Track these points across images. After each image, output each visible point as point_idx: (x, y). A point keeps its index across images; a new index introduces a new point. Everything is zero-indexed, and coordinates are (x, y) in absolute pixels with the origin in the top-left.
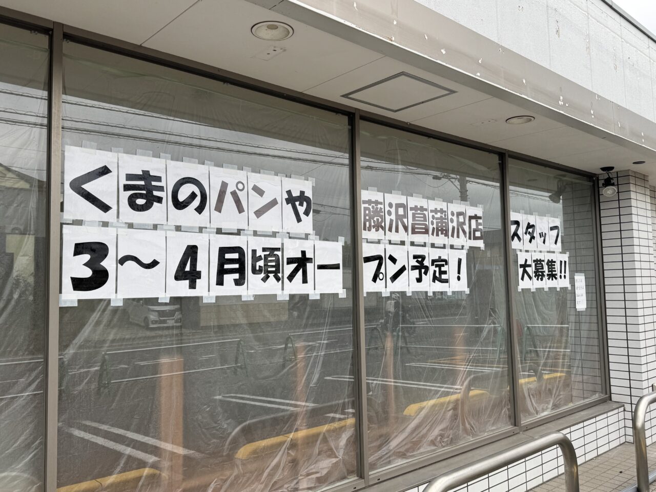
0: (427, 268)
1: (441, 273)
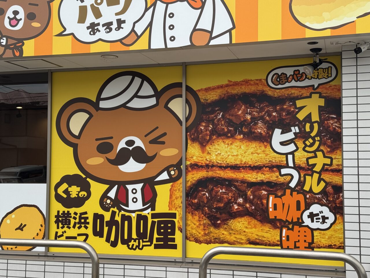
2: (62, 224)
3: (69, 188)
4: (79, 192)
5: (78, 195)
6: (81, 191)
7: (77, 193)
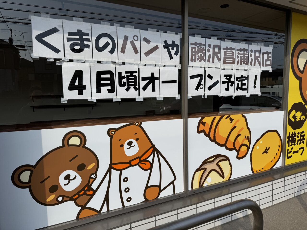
0: (233, 83)
1: (242, 84)
2: (291, 143)
3: (296, 113)
4: (301, 116)
5: (300, 118)
6: (302, 115)
7: (300, 117)
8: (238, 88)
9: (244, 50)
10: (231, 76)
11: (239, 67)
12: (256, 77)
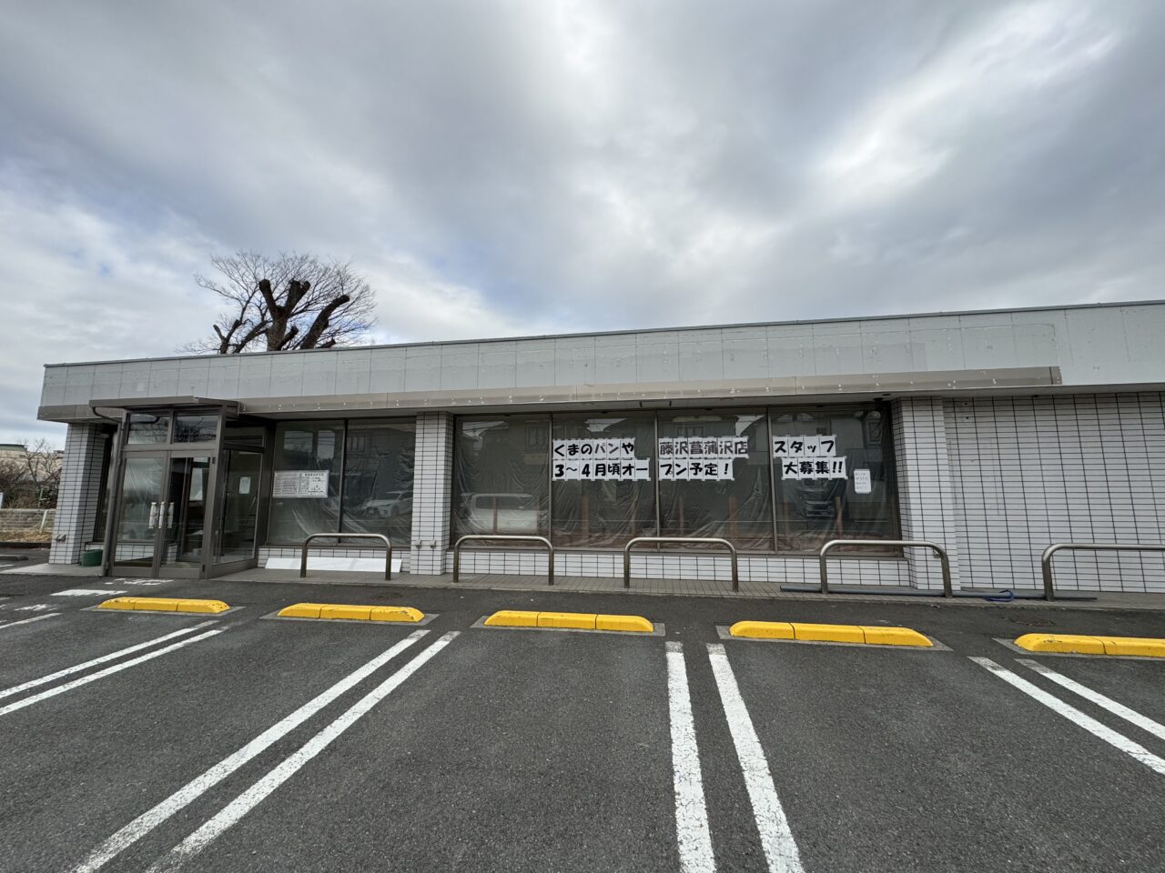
0: (701, 469)
1: (711, 470)
8: (707, 473)
9: (713, 442)
10: (699, 464)
11: (708, 456)
12: (727, 465)
